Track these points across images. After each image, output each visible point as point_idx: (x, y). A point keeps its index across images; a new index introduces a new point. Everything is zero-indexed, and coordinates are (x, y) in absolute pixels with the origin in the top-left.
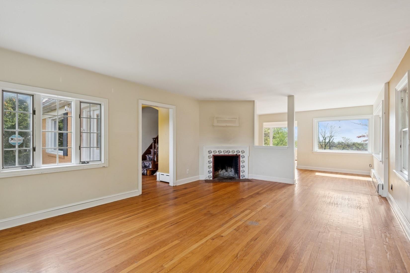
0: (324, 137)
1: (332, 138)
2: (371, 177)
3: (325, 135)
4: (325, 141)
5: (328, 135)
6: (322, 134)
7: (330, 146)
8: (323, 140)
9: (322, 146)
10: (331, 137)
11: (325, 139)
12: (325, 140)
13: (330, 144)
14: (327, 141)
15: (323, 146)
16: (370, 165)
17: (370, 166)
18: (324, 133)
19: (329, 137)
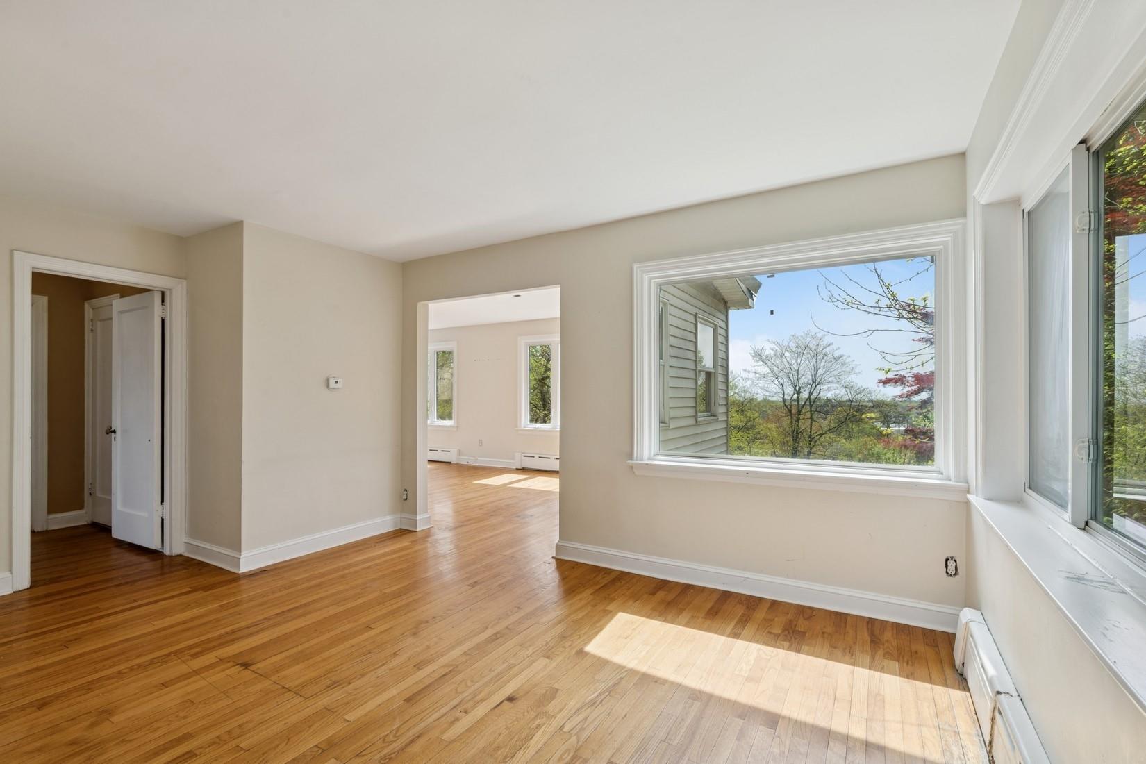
0: (795, 387)
1: (818, 387)
2: (961, 681)
3: (798, 379)
4: (798, 397)
5: (807, 378)
6: (791, 376)
7: (811, 411)
8: (793, 395)
9: (790, 411)
10: (815, 384)
11: (797, 389)
12: (799, 393)
13: (811, 406)
14: (805, 395)
15: (793, 412)
16: (951, 563)
17: (951, 570)
18: (795, 373)
19: (809, 386)
